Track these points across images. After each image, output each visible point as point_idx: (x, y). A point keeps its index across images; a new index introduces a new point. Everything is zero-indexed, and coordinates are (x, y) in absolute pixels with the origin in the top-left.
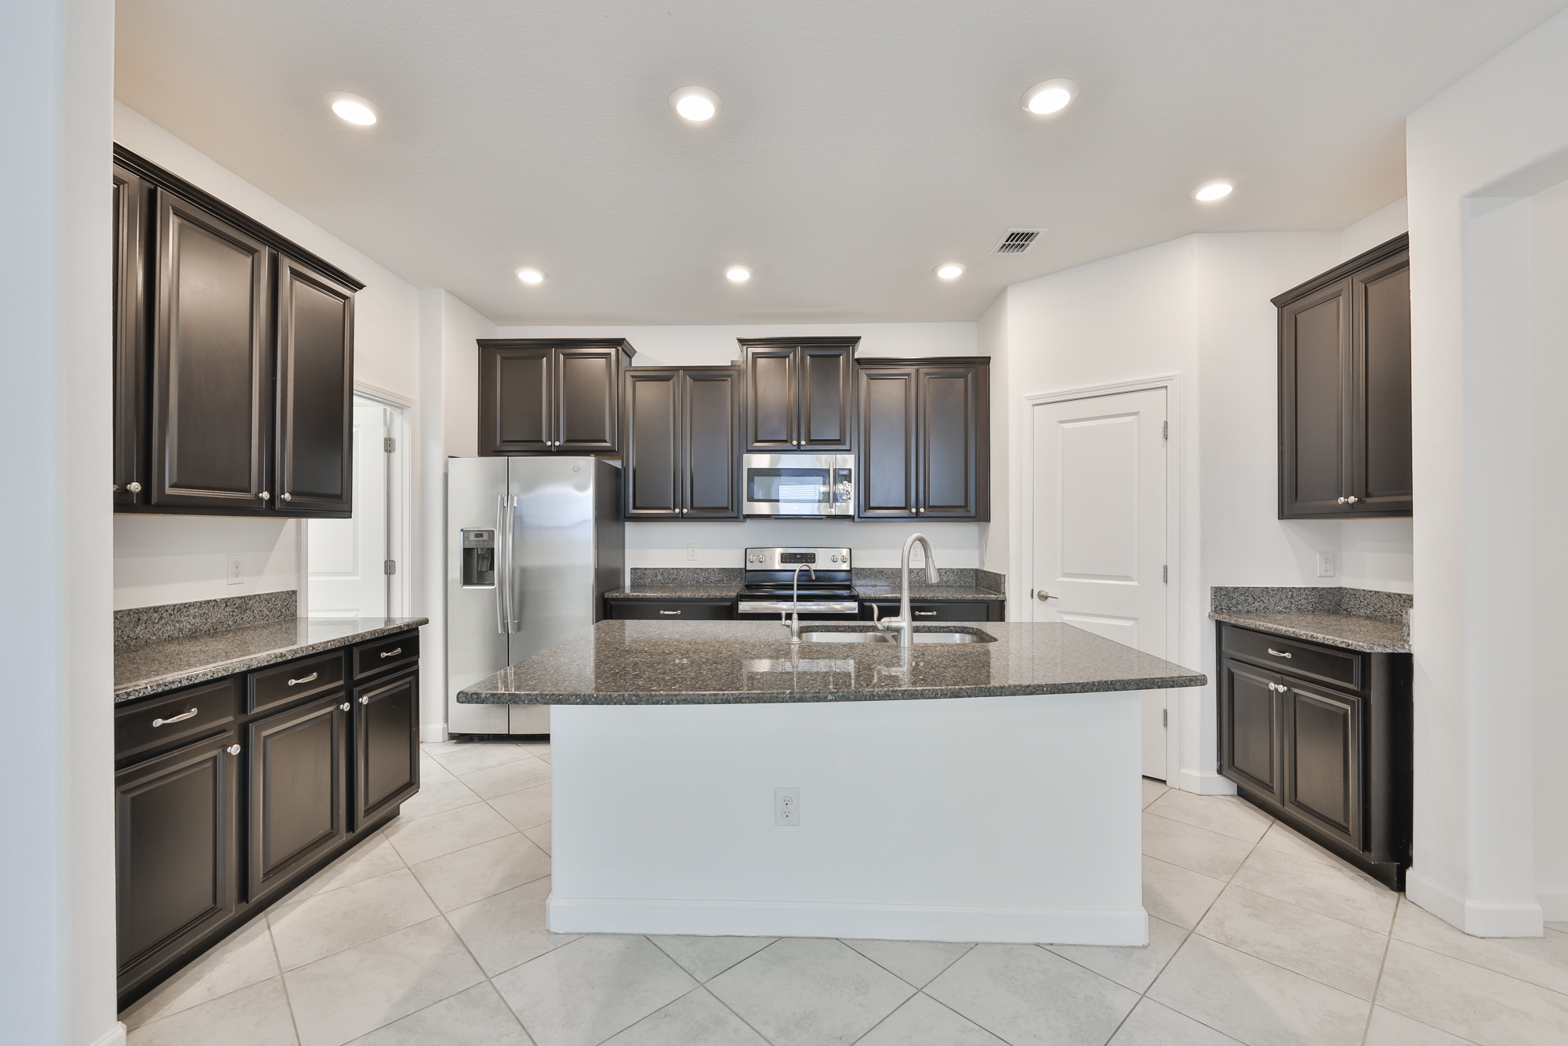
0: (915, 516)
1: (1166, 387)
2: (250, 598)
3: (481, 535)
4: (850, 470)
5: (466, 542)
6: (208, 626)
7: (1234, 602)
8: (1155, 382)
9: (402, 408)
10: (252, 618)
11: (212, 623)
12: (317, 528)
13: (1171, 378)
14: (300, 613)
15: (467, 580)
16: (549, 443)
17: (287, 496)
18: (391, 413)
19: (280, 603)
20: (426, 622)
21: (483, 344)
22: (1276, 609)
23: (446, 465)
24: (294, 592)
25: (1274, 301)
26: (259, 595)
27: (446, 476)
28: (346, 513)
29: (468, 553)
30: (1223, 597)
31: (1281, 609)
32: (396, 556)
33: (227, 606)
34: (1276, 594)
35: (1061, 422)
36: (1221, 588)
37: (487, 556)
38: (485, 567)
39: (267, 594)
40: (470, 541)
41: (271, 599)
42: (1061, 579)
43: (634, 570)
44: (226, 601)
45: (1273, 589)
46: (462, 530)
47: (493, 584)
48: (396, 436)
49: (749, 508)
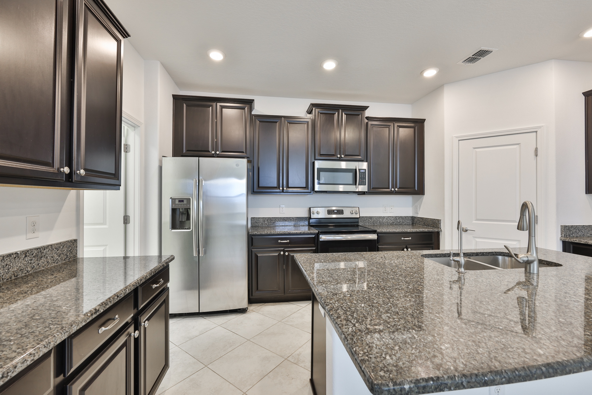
1: (536, 132)
2: (44, 248)
3: (183, 201)
5: (174, 205)
6: (10, 274)
7: (571, 232)
8: (532, 129)
9: (134, 127)
10: (46, 263)
11: (13, 272)
13: (540, 127)
16: (213, 152)
18: (127, 130)
19: (65, 249)
21: (176, 98)
22: (587, 235)
24: (75, 241)
25: (584, 94)
26: (51, 245)
27: (161, 168)
30: (567, 230)
31: (589, 235)
32: (130, 213)
33: (26, 256)
34: (587, 228)
36: (566, 226)
37: (185, 212)
38: (184, 218)
39: (57, 244)
40: (175, 204)
41: (60, 247)
42: (474, 222)
44: (26, 253)
45: (586, 226)
46: (171, 198)
47: (189, 228)
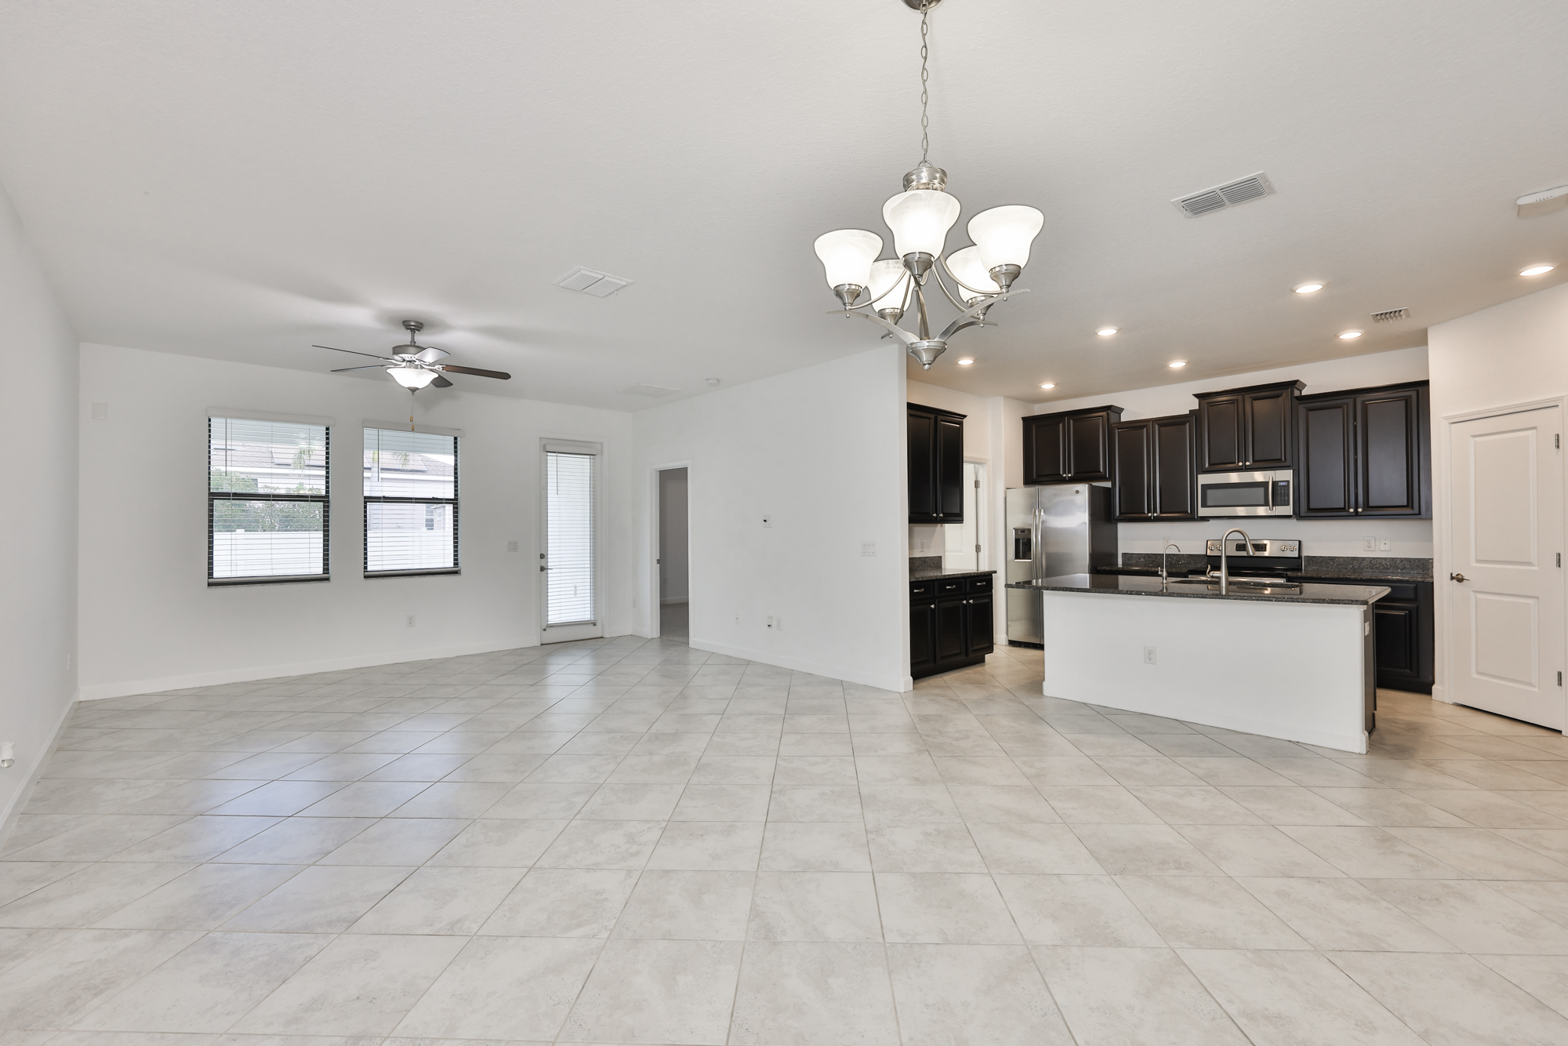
0: (1354, 514)
4: (1288, 482)
12: (949, 528)
14: (943, 567)
15: (1017, 557)
17: (941, 515)
20: (995, 572)
23: (1006, 493)
28: (961, 521)
29: (1017, 541)
35: (1474, 436)
43: (1124, 555)
48: (980, 479)
49: (1202, 512)
